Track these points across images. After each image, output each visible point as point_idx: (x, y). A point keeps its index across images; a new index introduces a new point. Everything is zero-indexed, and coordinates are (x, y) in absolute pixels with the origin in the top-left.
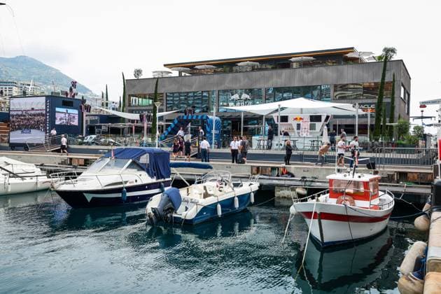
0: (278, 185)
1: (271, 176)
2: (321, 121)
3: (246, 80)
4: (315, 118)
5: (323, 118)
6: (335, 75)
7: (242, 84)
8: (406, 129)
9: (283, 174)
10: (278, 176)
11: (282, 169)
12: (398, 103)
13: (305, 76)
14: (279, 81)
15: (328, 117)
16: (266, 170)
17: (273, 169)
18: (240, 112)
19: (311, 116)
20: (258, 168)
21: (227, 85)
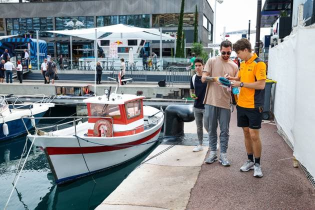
0: (79, 104)
1: (74, 95)
2: (136, 45)
3: (79, 8)
4: (132, 43)
5: (139, 42)
6: (153, 6)
7: (75, 12)
8: (199, 51)
9: (85, 93)
10: (80, 95)
11: (84, 89)
12: (201, 31)
13: (129, 6)
14: (107, 10)
15: (143, 42)
16: (69, 89)
17: (76, 89)
18: (69, 36)
19: (129, 41)
20: (61, 88)
21: (62, 13)
